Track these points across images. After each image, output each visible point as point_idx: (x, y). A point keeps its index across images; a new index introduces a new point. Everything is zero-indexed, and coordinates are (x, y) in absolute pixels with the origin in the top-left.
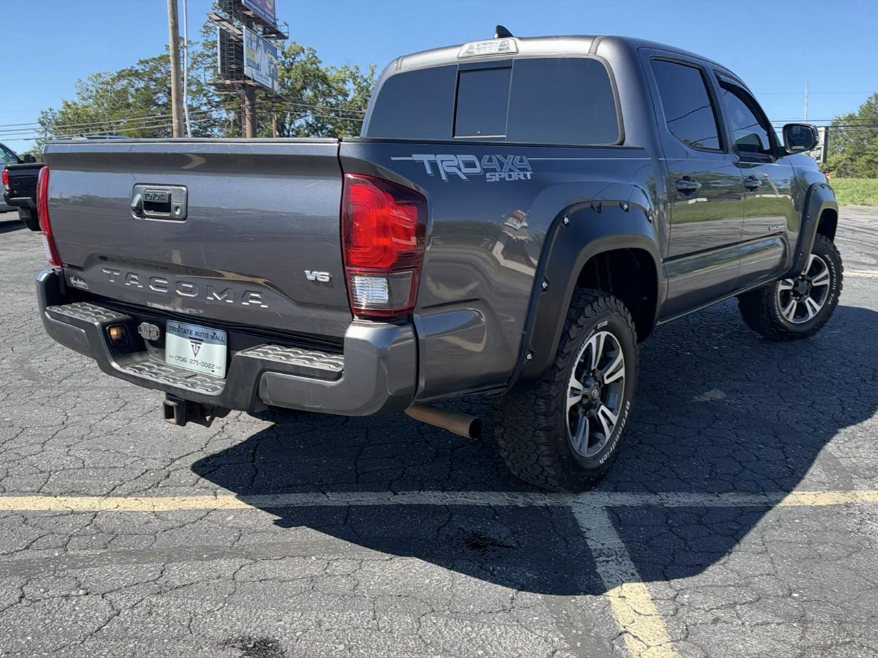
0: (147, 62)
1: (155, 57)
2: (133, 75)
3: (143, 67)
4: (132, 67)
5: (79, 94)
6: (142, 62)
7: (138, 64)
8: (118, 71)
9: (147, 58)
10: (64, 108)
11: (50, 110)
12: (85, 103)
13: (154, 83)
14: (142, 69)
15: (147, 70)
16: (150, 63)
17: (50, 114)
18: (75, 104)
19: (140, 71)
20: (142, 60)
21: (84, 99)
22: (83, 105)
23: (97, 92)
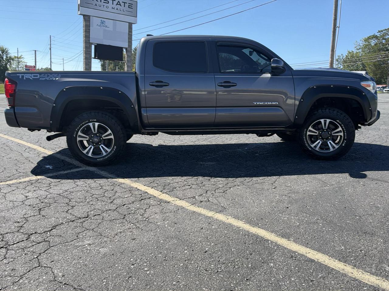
0: (382, 31)
1: (386, 29)
2: (374, 38)
3: (380, 34)
4: (374, 34)
5: (356, 47)
6: (379, 31)
7: (378, 33)
8: (368, 36)
9: (382, 30)
10: (348, 54)
11: (342, 55)
12: (357, 51)
13: (385, 41)
14: (380, 35)
15: (382, 35)
16: (384, 32)
17: (342, 57)
18: (353, 52)
19: (378, 36)
20: (380, 30)
21: (357, 49)
22: (356, 52)
23: (363, 45)
